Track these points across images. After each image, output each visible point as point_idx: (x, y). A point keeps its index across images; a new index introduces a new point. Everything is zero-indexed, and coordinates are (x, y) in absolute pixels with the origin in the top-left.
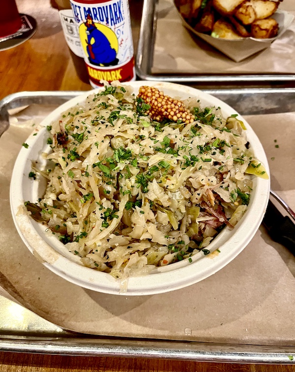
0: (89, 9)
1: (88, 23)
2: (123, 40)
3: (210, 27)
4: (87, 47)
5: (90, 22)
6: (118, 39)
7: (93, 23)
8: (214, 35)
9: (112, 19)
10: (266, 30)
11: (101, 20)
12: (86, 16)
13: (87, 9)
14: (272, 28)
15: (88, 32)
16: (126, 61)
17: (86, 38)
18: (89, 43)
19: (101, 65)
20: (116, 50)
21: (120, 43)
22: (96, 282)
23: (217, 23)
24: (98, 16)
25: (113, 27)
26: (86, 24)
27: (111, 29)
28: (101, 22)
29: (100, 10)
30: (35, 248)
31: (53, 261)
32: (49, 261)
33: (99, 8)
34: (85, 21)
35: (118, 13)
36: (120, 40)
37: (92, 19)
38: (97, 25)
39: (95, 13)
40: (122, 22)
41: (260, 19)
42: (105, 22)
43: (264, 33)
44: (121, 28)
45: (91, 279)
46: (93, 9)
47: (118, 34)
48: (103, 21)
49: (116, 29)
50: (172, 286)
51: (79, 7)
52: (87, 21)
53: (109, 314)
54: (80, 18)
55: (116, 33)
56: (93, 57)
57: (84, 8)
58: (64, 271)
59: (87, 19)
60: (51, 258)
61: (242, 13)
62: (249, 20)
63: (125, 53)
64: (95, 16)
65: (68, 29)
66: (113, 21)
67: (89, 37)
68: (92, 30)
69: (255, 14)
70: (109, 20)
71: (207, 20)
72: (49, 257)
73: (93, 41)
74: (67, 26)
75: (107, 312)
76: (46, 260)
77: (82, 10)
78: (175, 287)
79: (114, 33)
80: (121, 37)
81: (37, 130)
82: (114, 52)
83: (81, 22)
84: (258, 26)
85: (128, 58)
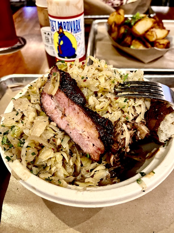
0: (61, 22)
1: (60, 31)
2: (80, 43)
3: (129, 43)
4: (58, 47)
5: (61, 31)
6: (77, 42)
7: (63, 31)
8: (132, 47)
9: (75, 30)
10: (163, 44)
11: (68, 30)
12: (59, 27)
13: (60, 23)
14: (166, 44)
15: (59, 37)
16: (81, 56)
17: (58, 41)
18: (59, 44)
19: (66, 58)
20: (76, 49)
21: (78, 45)
22: (59, 196)
23: (134, 41)
24: (66, 27)
25: (75, 35)
26: (58, 32)
27: (73, 35)
28: (68, 31)
29: (68, 23)
30: (13, 168)
31: (26, 178)
32: (23, 179)
33: (67, 22)
34: (58, 30)
35: (78, 26)
36: (78, 43)
37: (62, 29)
38: (65, 33)
39: (65, 25)
40: (80, 33)
41: (159, 39)
42: (70, 31)
43: (162, 46)
44: (79, 36)
45: (55, 193)
46: (64, 22)
47: (77, 39)
48: (69, 30)
49: (77, 36)
50: (120, 200)
51: (55, 22)
52: (59, 31)
53: (66, 226)
54: (55, 29)
55: (76, 38)
56: (61, 53)
57: (58, 22)
58: (34, 186)
59: (59, 29)
60: (25, 176)
61: (149, 35)
62: (152, 39)
63: (81, 51)
64: (65, 27)
65: (46, 39)
66: (75, 31)
67: (60, 41)
68: (62, 36)
69: (156, 36)
70: (73, 30)
71: (128, 39)
72: (24, 175)
73: (62, 43)
74: (46, 37)
75: (64, 224)
76: (21, 178)
77: (57, 23)
78: (122, 201)
79: (75, 38)
80: (79, 41)
81: (22, 91)
82: (74, 50)
83: (56, 31)
84: (158, 42)
85: (82, 54)
